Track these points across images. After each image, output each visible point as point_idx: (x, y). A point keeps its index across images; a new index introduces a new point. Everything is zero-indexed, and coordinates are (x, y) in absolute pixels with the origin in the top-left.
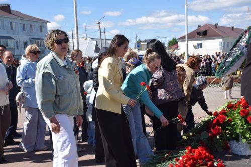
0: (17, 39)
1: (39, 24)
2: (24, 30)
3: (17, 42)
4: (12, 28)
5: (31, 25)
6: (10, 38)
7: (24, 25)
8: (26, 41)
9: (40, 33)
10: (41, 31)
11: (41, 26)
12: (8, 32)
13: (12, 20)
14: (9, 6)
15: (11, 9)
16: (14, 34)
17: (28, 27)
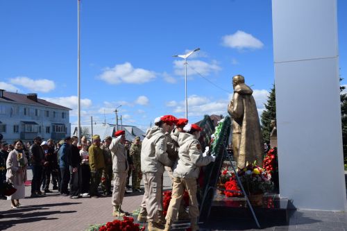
0: (40, 124)
1: (62, 111)
2: (48, 116)
3: (40, 127)
4: (36, 115)
5: (54, 112)
6: (34, 123)
7: (48, 112)
8: (48, 125)
9: (62, 119)
10: (63, 117)
11: (63, 113)
12: (33, 119)
13: (37, 108)
14: (36, 96)
15: (38, 98)
16: (38, 119)
17: (51, 114)
